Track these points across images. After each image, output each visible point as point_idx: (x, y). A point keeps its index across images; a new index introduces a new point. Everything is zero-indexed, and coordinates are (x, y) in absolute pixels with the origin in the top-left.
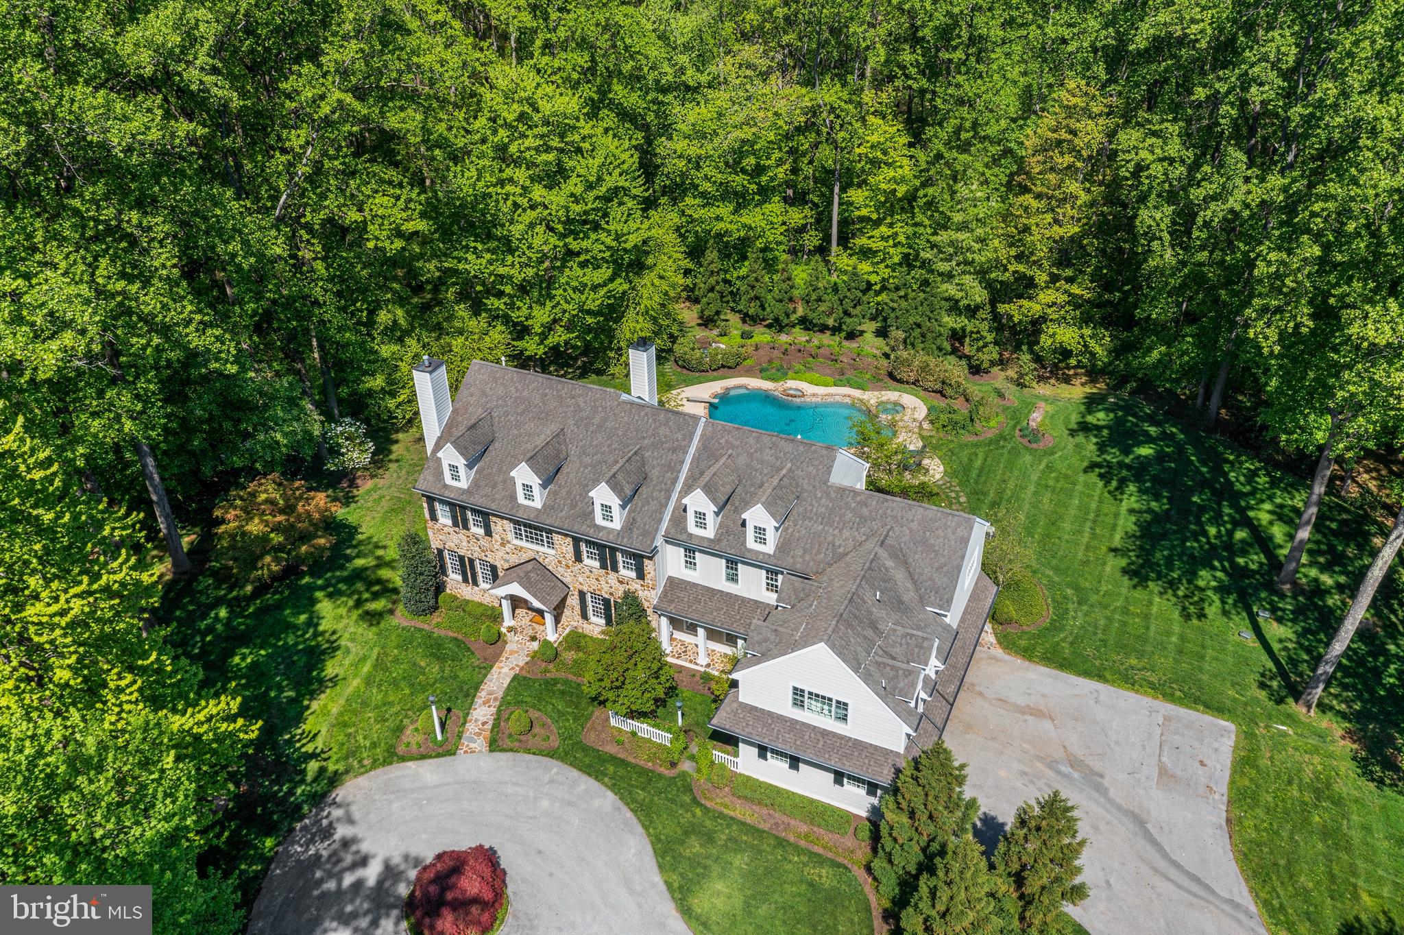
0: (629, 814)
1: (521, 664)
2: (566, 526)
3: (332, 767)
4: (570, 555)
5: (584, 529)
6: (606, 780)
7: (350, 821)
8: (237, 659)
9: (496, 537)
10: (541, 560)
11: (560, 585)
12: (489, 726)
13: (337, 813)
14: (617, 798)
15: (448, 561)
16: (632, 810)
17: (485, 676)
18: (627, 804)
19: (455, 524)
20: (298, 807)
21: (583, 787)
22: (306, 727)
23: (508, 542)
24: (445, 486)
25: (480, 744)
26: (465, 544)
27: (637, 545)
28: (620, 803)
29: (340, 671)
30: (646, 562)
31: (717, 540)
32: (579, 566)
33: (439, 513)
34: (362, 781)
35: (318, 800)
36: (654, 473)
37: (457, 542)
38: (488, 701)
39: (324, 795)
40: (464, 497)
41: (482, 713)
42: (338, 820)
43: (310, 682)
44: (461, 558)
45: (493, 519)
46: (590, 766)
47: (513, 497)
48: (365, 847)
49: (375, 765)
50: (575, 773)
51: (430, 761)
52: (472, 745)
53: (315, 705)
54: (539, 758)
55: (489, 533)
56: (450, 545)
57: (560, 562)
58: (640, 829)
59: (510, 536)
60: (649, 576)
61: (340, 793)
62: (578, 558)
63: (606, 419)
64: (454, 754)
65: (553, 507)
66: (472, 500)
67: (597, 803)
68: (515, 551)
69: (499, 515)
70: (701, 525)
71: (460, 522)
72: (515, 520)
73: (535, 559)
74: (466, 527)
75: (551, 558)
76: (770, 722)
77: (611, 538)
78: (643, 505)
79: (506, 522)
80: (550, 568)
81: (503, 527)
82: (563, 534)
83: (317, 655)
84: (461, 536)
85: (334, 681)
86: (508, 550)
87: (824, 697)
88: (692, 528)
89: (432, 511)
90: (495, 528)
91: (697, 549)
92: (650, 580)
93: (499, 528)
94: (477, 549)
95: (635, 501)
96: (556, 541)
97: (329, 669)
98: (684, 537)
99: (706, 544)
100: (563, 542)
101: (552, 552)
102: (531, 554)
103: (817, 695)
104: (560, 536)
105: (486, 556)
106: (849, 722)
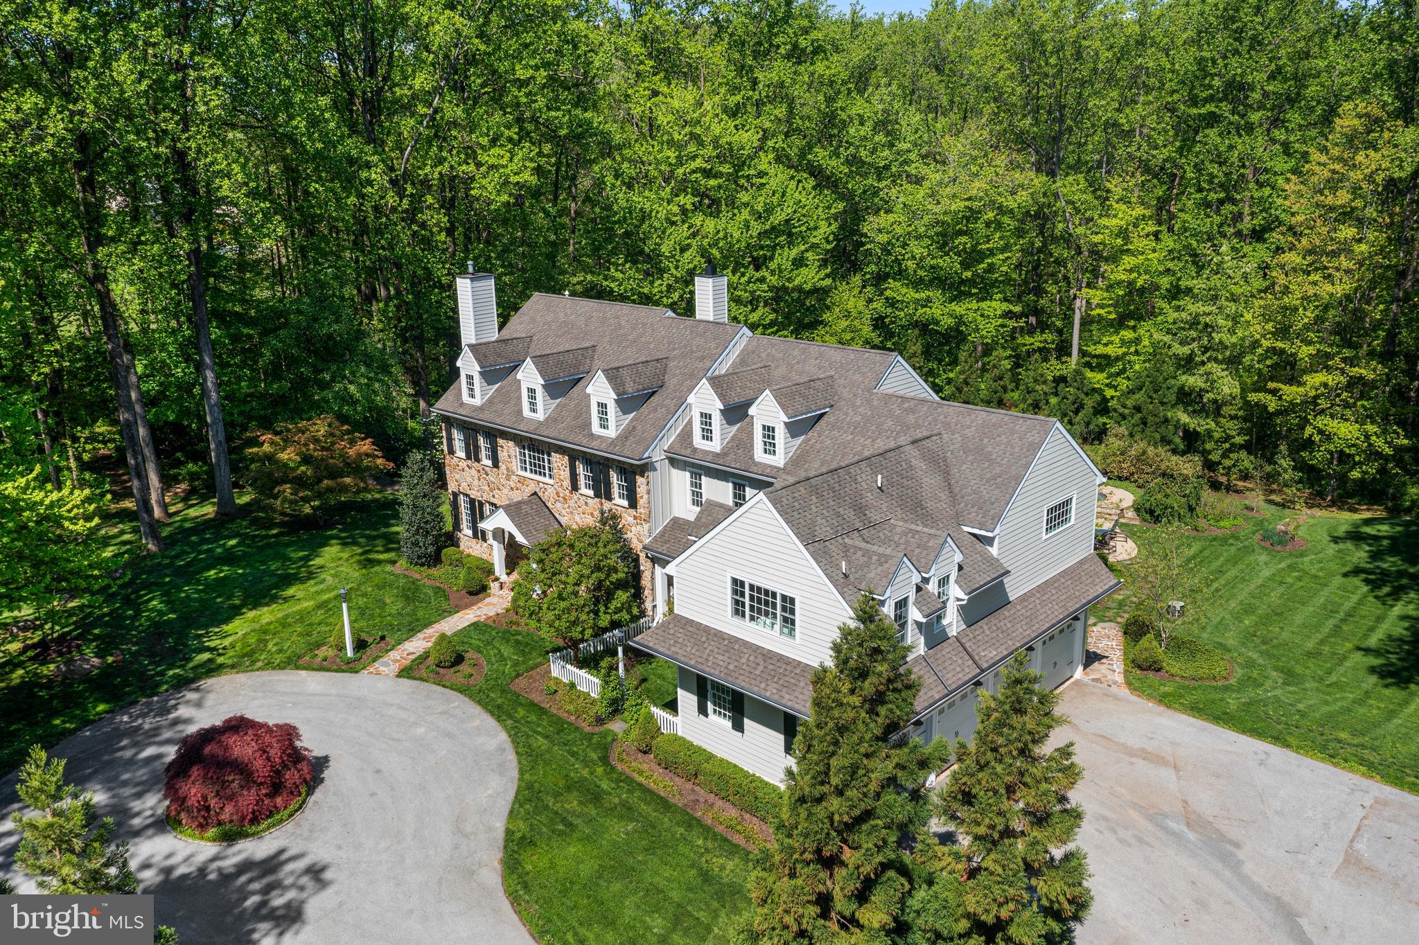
0: (512, 756)
1: (492, 613)
2: (562, 437)
3: (220, 660)
4: (567, 483)
5: (580, 438)
6: (510, 722)
7: (199, 704)
8: (212, 572)
9: (503, 467)
10: (540, 494)
11: (556, 526)
12: (412, 657)
13: (191, 696)
14: (509, 740)
15: (462, 509)
16: (517, 753)
17: (444, 618)
18: (516, 747)
19: (468, 457)
20: (158, 685)
21: (477, 723)
22: (225, 628)
23: (514, 473)
24: (463, 405)
25: (392, 669)
26: (476, 482)
27: (628, 455)
28: (509, 746)
29: (300, 595)
30: (639, 480)
31: (723, 454)
32: (575, 496)
33: (455, 444)
34: (241, 678)
35: (183, 683)
36: (672, 383)
37: (470, 480)
38: (431, 636)
39: (193, 680)
40: (473, 415)
41: (417, 645)
42: (188, 702)
43: (265, 597)
44: (472, 501)
45: (500, 441)
46: (500, 707)
47: (520, 412)
49: (269, 665)
50: (477, 710)
51: (327, 674)
52: (382, 669)
53: (251, 614)
54: (447, 690)
55: (496, 465)
56: (464, 487)
57: (558, 494)
58: (514, 773)
59: (517, 465)
60: (641, 502)
61: (210, 682)
62: (575, 487)
64: (357, 672)
65: (556, 420)
66: (481, 416)
67: (481, 740)
68: (519, 485)
69: (505, 435)
70: (707, 435)
71: (472, 453)
72: (519, 440)
73: (535, 493)
74: (478, 460)
75: (550, 489)
76: (704, 639)
77: (603, 446)
78: (649, 413)
79: (511, 444)
80: (549, 505)
81: (508, 450)
82: (562, 450)
83: (289, 580)
84: (473, 472)
85: (286, 599)
86: (513, 485)
87: (767, 592)
88: (698, 441)
89: (450, 440)
90: (502, 455)
91: (701, 467)
92: (642, 510)
93: (505, 454)
94: (486, 488)
95: (642, 410)
96: (554, 465)
97: (291, 591)
98: (688, 451)
99: (709, 458)
100: (559, 462)
101: (551, 481)
102: (532, 487)
103: (759, 589)
104: (558, 456)
105: (494, 496)
106: (797, 633)
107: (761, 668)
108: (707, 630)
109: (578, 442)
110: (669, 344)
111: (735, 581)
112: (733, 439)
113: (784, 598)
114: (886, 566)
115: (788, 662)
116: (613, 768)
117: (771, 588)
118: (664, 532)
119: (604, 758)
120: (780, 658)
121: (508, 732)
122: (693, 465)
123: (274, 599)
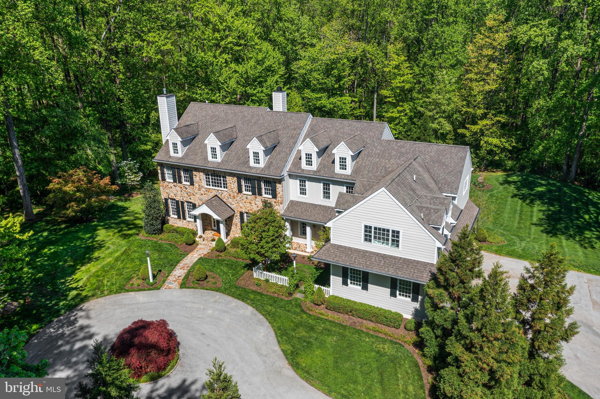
0: (261, 317)
1: (205, 253)
2: (233, 169)
3: (84, 293)
4: (236, 189)
5: (244, 169)
6: (249, 301)
7: (88, 317)
8: (46, 250)
9: (196, 185)
10: (219, 196)
11: (230, 209)
12: (182, 278)
13: (80, 314)
14: (254, 309)
15: (170, 206)
16: (263, 315)
17: (184, 257)
18: (260, 312)
19: (175, 181)
20: (59, 311)
21: (234, 304)
22: (74, 277)
23: (202, 187)
24: (170, 157)
25: (176, 285)
26: (179, 193)
27: (272, 174)
28: (255, 312)
29: (102, 255)
30: (278, 185)
31: (318, 171)
32: (240, 195)
33: (167, 176)
34: (101, 300)
35: (71, 308)
36: (283, 141)
37: (175, 192)
38: (184, 267)
39: (76, 305)
40: (179, 161)
41: (179, 272)
42: (81, 317)
43: (84, 259)
44: (177, 202)
45: (195, 173)
46: (240, 295)
47: (206, 158)
48: (93, 330)
49: (111, 292)
50: (230, 298)
51: (144, 292)
52: (170, 285)
53: (83, 268)
54: (209, 291)
55: (192, 184)
56: (172, 195)
57: (230, 195)
58: (267, 324)
59: (204, 183)
60: (279, 195)
61: (85, 305)
62: (240, 191)
63: (258, 120)
64: (159, 289)
65: (227, 161)
66: (184, 162)
67: (242, 312)
68: (206, 192)
69: (198, 170)
70: (309, 163)
71: (177, 179)
72: (207, 172)
73: (216, 195)
74: (180, 182)
75: (225, 193)
76: (350, 253)
77: (258, 172)
78: (277, 155)
79: (201, 174)
80: (224, 200)
81: (200, 177)
82: (232, 175)
83: (91, 249)
84: (178, 188)
85: (97, 259)
86: (202, 192)
87: (384, 230)
88: (304, 165)
89: (163, 174)
90: (196, 179)
91: (306, 177)
92: (279, 199)
93: (198, 178)
94: (186, 195)
95: (272, 154)
96: (228, 182)
97: (96, 254)
98: (300, 171)
99: (312, 173)
100: (232, 182)
101: (226, 189)
102: (214, 193)
103: (380, 229)
104: (230, 178)
105: (190, 199)
106: (400, 246)
107: (383, 262)
108: (350, 249)
109: (243, 170)
110: (275, 123)
111: (366, 227)
112: (320, 164)
113: (393, 231)
114: (439, 213)
115: (395, 258)
116: (309, 314)
117: (386, 228)
118: (288, 208)
119: (302, 311)
120: (391, 257)
121: (251, 306)
122: (301, 177)
123: (90, 260)
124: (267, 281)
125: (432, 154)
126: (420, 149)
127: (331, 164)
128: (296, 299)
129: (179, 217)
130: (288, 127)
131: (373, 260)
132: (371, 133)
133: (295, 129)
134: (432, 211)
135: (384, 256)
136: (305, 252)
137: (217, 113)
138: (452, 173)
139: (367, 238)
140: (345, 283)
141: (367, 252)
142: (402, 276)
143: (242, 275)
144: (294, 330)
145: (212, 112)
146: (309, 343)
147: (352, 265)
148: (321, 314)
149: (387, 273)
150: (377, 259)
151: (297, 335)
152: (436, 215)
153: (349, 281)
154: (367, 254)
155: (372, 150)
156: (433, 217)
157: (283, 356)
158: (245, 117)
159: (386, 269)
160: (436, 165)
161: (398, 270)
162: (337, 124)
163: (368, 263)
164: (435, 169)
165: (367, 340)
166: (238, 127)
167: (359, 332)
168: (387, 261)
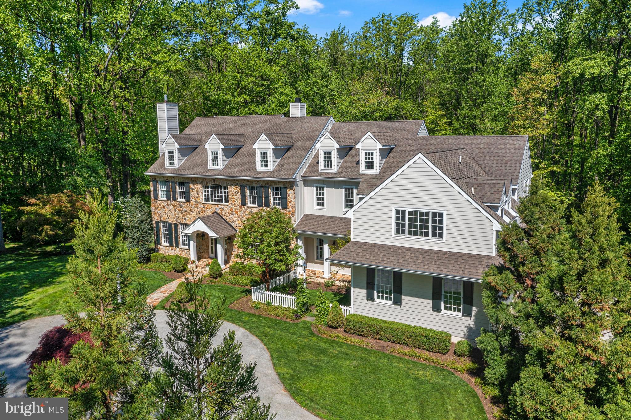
0: (254, 338)
2: (237, 175)
3: (30, 312)
4: (238, 202)
5: (249, 174)
6: (240, 323)
7: (24, 335)
9: (193, 201)
10: (219, 212)
11: (230, 228)
12: (160, 300)
13: (15, 331)
14: (247, 331)
15: (162, 231)
16: (258, 337)
17: (168, 283)
18: (254, 334)
19: (169, 199)
23: (200, 203)
24: (165, 169)
26: (173, 213)
27: (282, 177)
28: (247, 333)
29: (67, 280)
30: (290, 192)
31: (339, 173)
32: (243, 209)
33: (160, 193)
35: (6, 325)
36: (299, 143)
37: (168, 212)
38: (166, 291)
39: (13, 323)
40: (175, 172)
41: (158, 295)
42: (15, 334)
44: (170, 225)
45: (192, 186)
46: (231, 317)
47: (206, 166)
53: (39, 290)
55: (188, 200)
56: (164, 217)
57: (231, 210)
58: (262, 345)
59: (202, 199)
60: (290, 204)
61: (27, 323)
62: (244, 203)
63: (271, 127)
65: (230, 168)
66: (180, 172)
68: (204, 209)
69: (195, 181)
70: (328, 163)
71: (170, 196)
72: (204, 182)
73: (216, 212)
74: (175, 199)
75: (226, 208)
76: (376, 250)
77: (266, 175)
78: (290, 158)
79: (199, 186)
80: (225, 217)
81: (197, 191)
82: (235, 182)
84: (172, 207)
86: (199, 210)
87: (421, 214)
88: (322, 167)
89: (156, 190)
90: (193, 193)
92: (291, 209)
93: (195, 192)
94: (180, 215)
95: (284, 157)
96: (230, 193)
98: (316, 174)
99: (331, 176)
100: (234, 192)
101: (227, 204)
102: (214, 209)
103: (416, 213)
104: (232, 187)
105: (185, 219)
106: (444, 235)
107: (421, 259)
108: (376, 246)
109: (247, 175)
111: (397, 212)
112: (342, 166)
113: (435, 215)
114: (495, 189)
115: (438, 253)
116: (322, 338)
117: (424, 211)
118: (302, 222)
119: (312, 333)
120: (432, 251)
124: (269, 304)
125: (482, 146)
126: (466, 142)
127: (355, 165)
128: (305, 323)
129: (171, 245)
130: (305, 130)
131: (408, 257)
132: (404, 132)
133: (313, 132)
134: (486, 186)
135: (423, 252)
136: (322, 278)
137: (225, 124)
138: (509, 163)
139: (400, 230)
140: (370, 298)
141: (399, 247)
142: (448, 273)
143: (237, 300)
144: (298, 353)
145: (219, 124)
146: (317, 366)
147: (379, 264)
148: (337, 337)
149: (427, 271)
150: (413, 255)
151: (302, 358)
152: (492, 191)
153: (376, 294)
154: (400, 251)
155: (406, 148)
156: (489, 194)
157: (278, 381)
158: (256, 125)
159: (426, 267)
160: (487, 156)
161: (442, 267)
162: (364, 126)
163: (401, 261)
164: (486, 161)
165: (401, 365)
166: (247, 135)
167: (390, 357)
168: (427, 257)
